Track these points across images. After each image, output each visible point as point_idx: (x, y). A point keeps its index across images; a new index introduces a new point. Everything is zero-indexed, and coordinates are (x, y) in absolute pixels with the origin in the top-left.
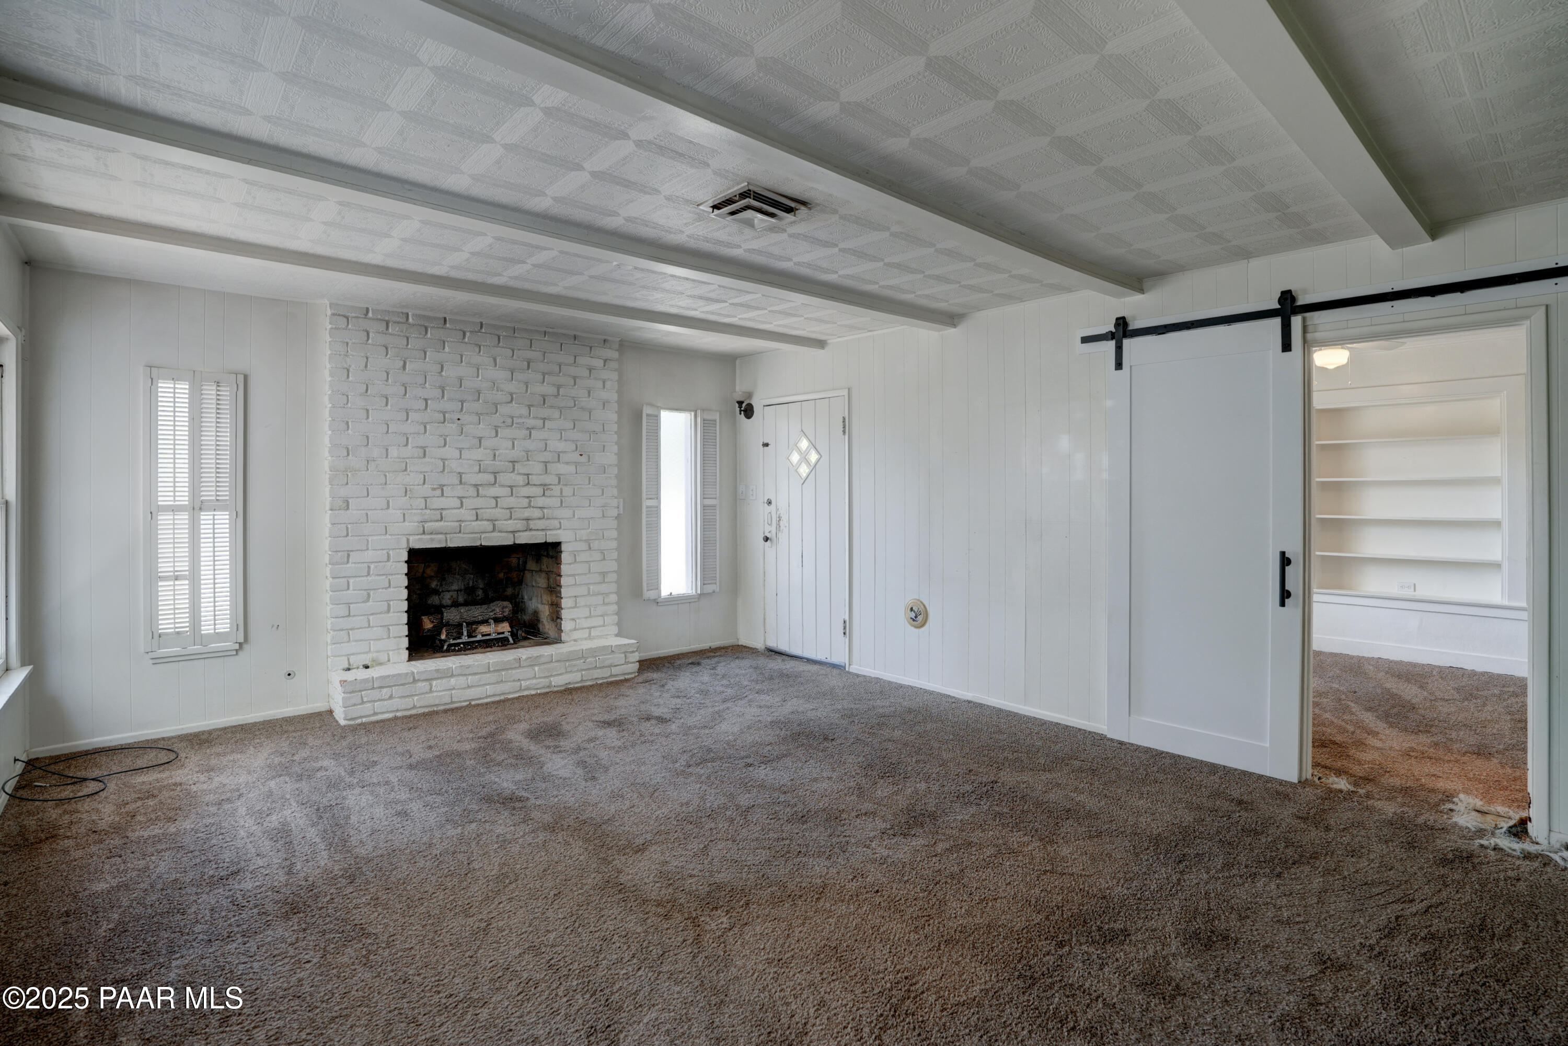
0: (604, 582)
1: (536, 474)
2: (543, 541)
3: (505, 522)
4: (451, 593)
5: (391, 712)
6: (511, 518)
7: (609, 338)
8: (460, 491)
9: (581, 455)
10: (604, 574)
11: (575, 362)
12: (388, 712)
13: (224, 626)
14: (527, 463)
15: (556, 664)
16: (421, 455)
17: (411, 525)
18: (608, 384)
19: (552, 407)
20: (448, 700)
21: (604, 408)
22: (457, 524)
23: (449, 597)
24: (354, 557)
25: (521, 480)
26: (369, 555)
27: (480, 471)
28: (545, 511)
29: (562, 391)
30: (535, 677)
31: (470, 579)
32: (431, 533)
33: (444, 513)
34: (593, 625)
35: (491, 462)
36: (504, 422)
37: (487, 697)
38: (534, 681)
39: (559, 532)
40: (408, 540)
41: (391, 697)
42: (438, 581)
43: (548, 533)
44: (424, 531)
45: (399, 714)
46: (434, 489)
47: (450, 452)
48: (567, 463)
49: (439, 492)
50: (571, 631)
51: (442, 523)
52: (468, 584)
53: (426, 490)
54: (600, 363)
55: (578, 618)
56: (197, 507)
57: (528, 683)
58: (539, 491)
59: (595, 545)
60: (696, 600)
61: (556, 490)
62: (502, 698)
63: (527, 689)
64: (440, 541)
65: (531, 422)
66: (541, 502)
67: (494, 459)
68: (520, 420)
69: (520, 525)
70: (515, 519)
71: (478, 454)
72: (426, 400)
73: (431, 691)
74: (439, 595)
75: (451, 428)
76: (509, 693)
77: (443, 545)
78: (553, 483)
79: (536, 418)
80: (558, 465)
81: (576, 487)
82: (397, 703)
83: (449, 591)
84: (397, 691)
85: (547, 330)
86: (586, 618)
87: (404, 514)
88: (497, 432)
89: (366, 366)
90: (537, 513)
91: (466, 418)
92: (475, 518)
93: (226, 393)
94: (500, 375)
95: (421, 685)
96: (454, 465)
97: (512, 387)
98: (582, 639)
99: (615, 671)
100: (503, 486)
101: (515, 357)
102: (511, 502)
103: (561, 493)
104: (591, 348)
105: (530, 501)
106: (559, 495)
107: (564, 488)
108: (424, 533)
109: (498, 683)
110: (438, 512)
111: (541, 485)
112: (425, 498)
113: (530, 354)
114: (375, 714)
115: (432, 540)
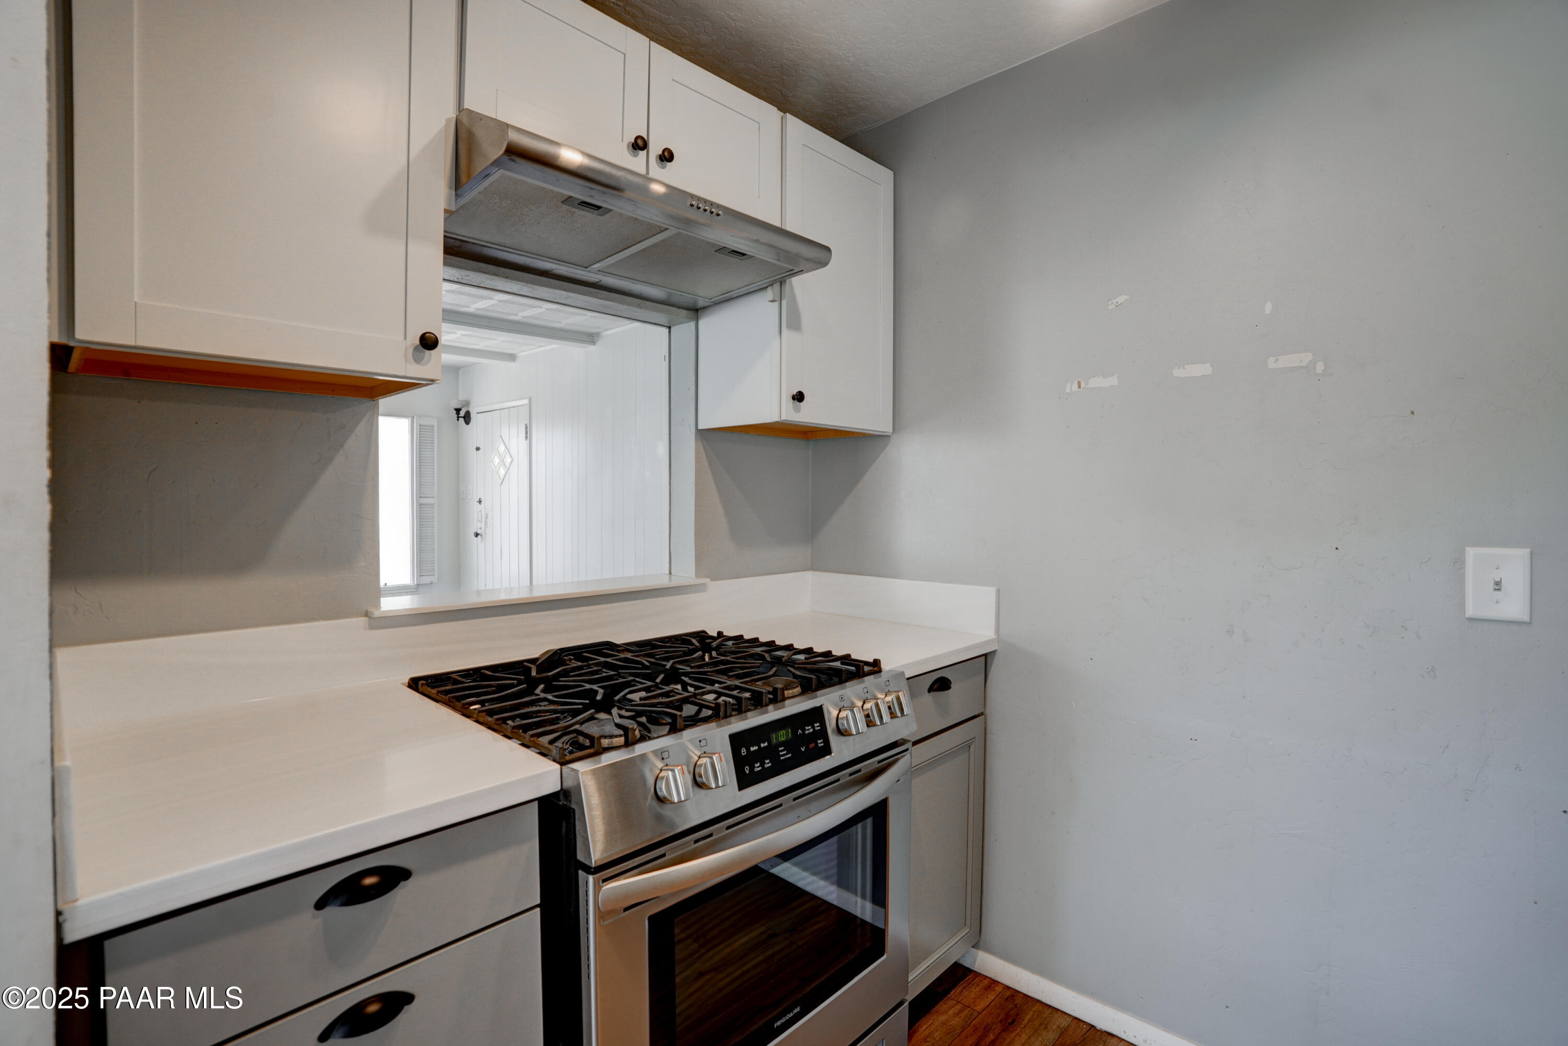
60: (414, 590)
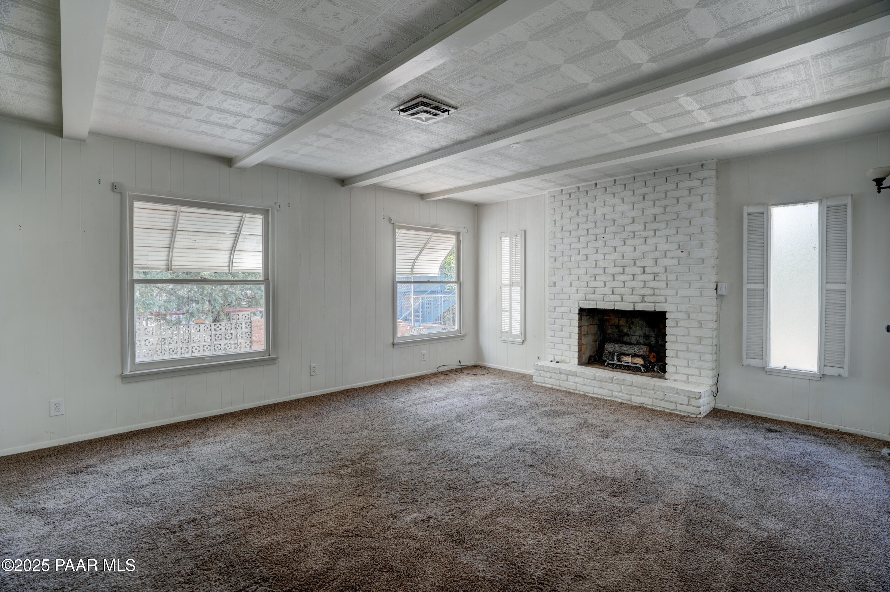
0: (701, 344)
1: (649, 267)
2: (653, 310)
3: (629, 296)
4: (636, 337)
5: (551, 385)
6: (633, 294)
7: (704, 162)
8: (604, 278)
9: (682, 252)
10: (701, 339)
11: (677, 187)
12: (549, 384)
13: (518, 333)
14: (644, 259)
15: (635, 388)
16: (585, 259)
17: (580, 296)
18: (706, 197)
19: (661, 221)
20: (574, 388)
21: (702, 215)
22: (602, 296)
23: (634, 339)
24: (557, 309)
25: (639, 271)
26: (563, 309)
27: (615, 266)
28: (656, 290)
29: (668, 209)
30: (621, 392)
31: (646, 331)
32: (589, 300)
33: (596, 289)
34: (690, 373)
35: (622, 260)
36: (628, 236)
37: (593, 393)
38: (620, 394)
39: (665, 304)
40: (579, 303)
41: (551, 377)
42: (628, 329)
43: (657, 305)
44: (586, 298)
45: (554, 387)
46: (591, 277)
47: (600, 256)
48: (672, 258)
49: (593, 278)
50: (673, 373)
51: (595, 295)
52: (645, 333)
53: (587, 278)
54: (697, 183)
55: (679, 366)
56: (511, 285)
57: (617, 394)
58: (651, 277)
59: (693, 316)
60: (819, 379)
61: (663, 277)
62: (602, 397)
63: (616, 397)
64: (593, 305)
65: (645, 234)
66: (652, 284)
67: (623, 258)
68: (639, 233)
69: (638, 298)
70: (635, 295)
71: (614, 256)
72: (588, 230)
73: (567, 380)
74: (629, 337)
75: (600, 243)
76: (606, 396)
77: (594, 307)
78: (661, 272)
79: (649, 230)
80: (665, 260)
81: (678, 274)
82: (553, 381)
83: (634, 336)
84: (554, 376)
85: (656, 171)
86: (685, 367)
87: (577, 290)
88: (625, 242)
89: (562, 218)
90: (649, 292)
91: (607, 237)
92: (612, 293)
93: (519, 238)
94: (626, 207)
95: (564, 377)
96: (601, 264)
97: (633, 214)
98: (681, 381)
99: (679, 407)
100: (628, 274)
101: (635, 195)
102: (633, 284)
103: (667, 278)
104: (690, 174)
105: (645, 284)
106: (665, 279)
107: (669, 275)
108: (586, 300)
109: (599, 387)
110: (593, 289)
111: (653, 273)
112: (587, 282)
113: (644, 190)
114: (544, 383)
115: (589, 304)
